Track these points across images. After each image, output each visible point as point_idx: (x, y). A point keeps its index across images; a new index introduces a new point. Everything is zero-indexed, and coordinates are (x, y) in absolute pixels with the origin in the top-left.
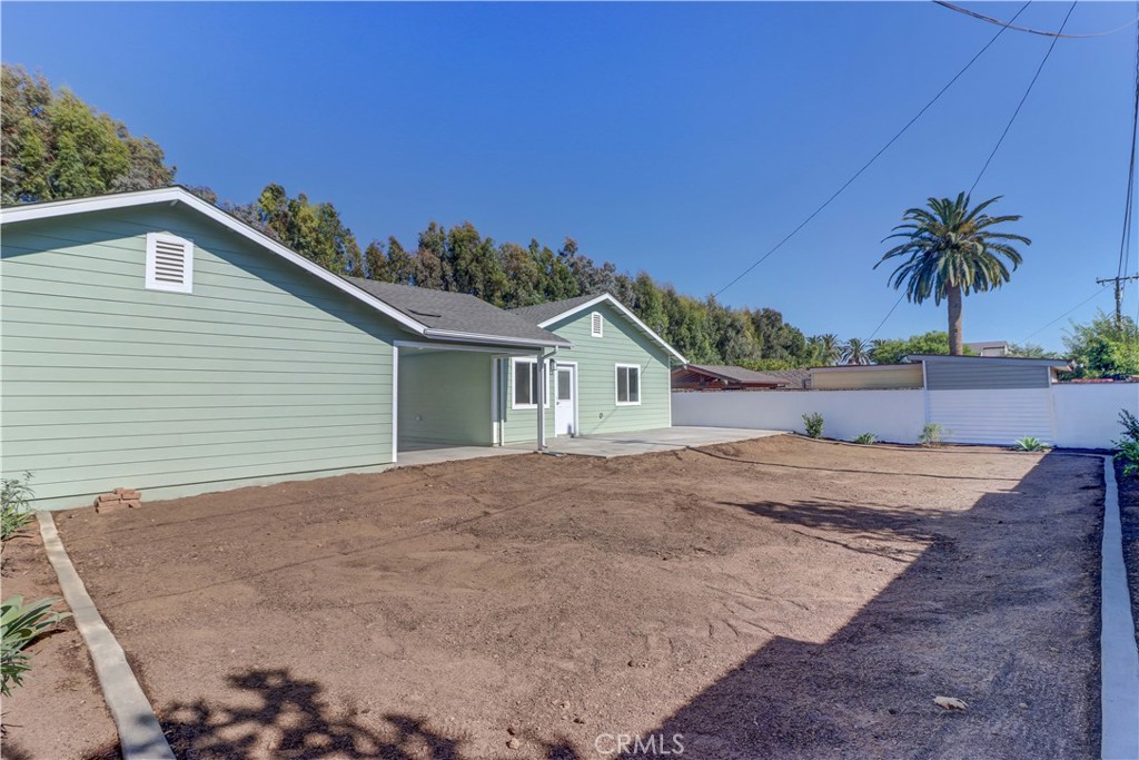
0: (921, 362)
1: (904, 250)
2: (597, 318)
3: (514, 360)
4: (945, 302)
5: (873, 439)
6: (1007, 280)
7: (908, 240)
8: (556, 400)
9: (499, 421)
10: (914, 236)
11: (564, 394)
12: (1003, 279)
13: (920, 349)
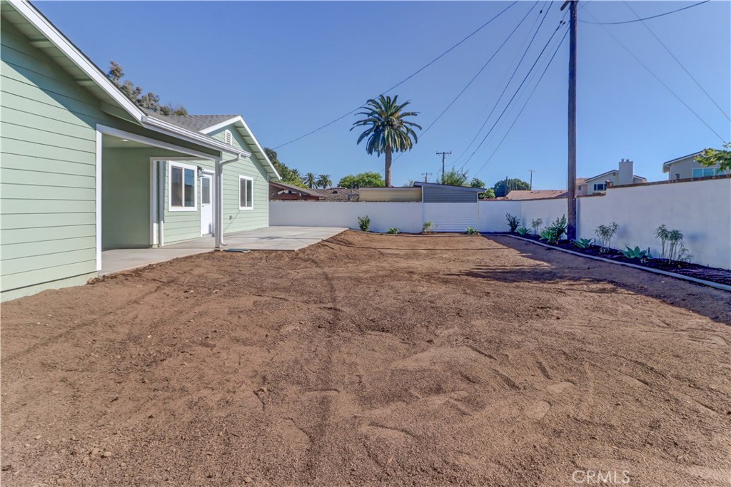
0: (421, 187)
1: (365, 122)
2: (228, 135)
3: (171, 163)
4: (383, 155)
5: (398, 231)
6: (410, 148)
7: (366, 117)
8: (202, 204)
9: (159, 222)
10: (369, 115)
11: (206, 200)
12: (408, 147)
13: (364, 181)
